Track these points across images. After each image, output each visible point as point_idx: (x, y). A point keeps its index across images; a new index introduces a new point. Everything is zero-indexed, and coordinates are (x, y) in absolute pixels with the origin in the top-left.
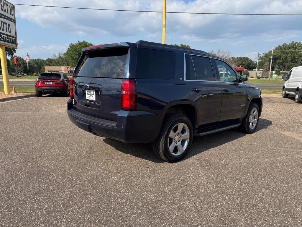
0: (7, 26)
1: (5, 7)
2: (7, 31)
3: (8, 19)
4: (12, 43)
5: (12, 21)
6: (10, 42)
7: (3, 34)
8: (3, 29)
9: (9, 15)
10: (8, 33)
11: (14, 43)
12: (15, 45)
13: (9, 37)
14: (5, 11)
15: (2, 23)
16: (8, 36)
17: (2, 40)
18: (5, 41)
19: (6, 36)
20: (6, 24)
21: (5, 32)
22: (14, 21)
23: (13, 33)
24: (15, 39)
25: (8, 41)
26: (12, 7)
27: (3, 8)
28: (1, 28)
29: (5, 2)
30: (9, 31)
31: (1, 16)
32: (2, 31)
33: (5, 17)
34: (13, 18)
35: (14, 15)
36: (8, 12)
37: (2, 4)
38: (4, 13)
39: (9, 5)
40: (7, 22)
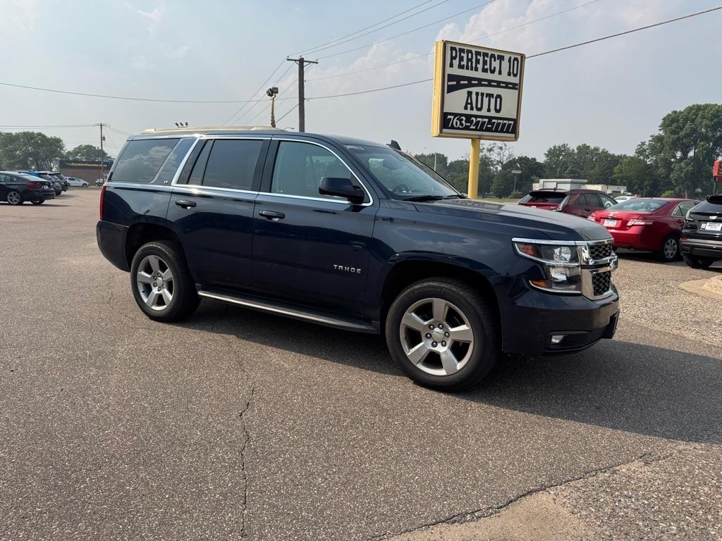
0: (493, 101)
1: (496, 64)
2: (489, 110)
3: (499, 84)
4: (502, 131)
5: (510, 88)
6: (496, 131)
7: (476, 117)
8: (479, 106)
9: (504, 78)
10: (493, 113)
11: (507, 132)
12: (513, 135)
13: (493, 121)
14: (493, 72)
15: (480, 97)
16: (490, 118)
17: (472, 130)
18: (481, 130)
19: (487, 120)
20: (490, 96)
21: (484, 112)
22: (517, 87)
23: (508, 111)
24: (512, 122)
25: (488, 130)
26: (516, 59)
27: (487, 67)
28: (474, 105)
29: (496, 54)
30: (498, 108)
31: (480, 82)
32: (475, 112)
33: (490, 83)
34: (516, 80)
35: (520, 73)
36: (500, 73)
37: (488, 59)
38: (488, 76)
39: (507, 57)
40: (495, 91)
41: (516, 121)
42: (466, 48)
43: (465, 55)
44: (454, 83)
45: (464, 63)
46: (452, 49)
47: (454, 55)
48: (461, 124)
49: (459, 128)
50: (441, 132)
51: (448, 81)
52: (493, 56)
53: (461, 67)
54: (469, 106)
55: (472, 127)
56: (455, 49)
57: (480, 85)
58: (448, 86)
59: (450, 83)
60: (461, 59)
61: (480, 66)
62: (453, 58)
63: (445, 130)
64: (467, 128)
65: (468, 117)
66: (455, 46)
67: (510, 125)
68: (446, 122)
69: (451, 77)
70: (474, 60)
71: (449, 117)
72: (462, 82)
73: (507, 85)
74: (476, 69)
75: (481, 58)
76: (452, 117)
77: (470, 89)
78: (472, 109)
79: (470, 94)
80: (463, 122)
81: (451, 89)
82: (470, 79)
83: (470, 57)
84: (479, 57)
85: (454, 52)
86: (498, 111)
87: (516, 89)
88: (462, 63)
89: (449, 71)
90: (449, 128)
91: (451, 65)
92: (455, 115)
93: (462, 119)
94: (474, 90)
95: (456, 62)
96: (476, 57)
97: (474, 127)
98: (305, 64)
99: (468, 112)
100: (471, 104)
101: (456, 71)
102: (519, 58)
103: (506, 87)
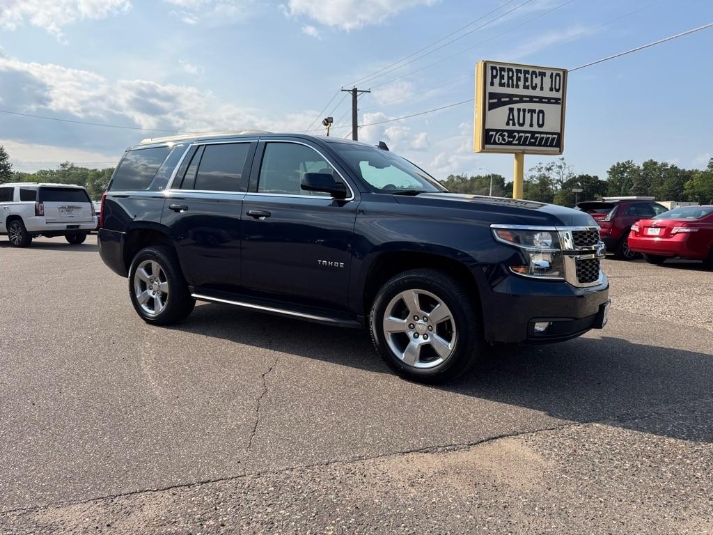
0: (535, 116)
1: (537, 81)
2: (531, 125)
3: (541, 100)
4: (545, 145)
5: (552, 103)
6: (540, 145)
7: (519, 132)
8: (521, 122)
9: (547, 93)
10: (535, 128)
11: (551, 145)
12: (558, 149)
13: (536, 135)
14: (534, 88)
15: (521, 113)
16: (533, 133)
17: (515, 145)
18: (524, 144)
19: (529, 135)
20: (532, 111)
21: (526, 127)
22: (560, 102)
23: (551, 125)
24: (556, 136)
25: (531, 144)
26: (558, 75)
27: (529, 83)
28: (516, 121)
29: (537, 71)
30: (541, 123)
31: (521, 99)
32: (517, 128)
33: (531, 99)
34: (559, 95)
35: (563, 88)
36: (542, 89)
37: (529, 76)
38: (530, 92)
39: (548, 73)
40: (537, 107)
41: (560, 135)
42: (506, 67)
43: (505, 74)
44: (496, 101)
45: (505, 81)
46: (493, 68)
47: (494, 74)
48: (504, 140)
49: (501, 144)
50: (483, 148)
51: (490, 99)
52: (534, 73)
53: (501, 85)
54: (511, 122)
55: (514, 142)
56: (495, 68)
57: (521, 101)
58: (489, 103)
59: (491, 101)
60: (502, 77)
61: (521, 84)
62: (493, 77)
63: (487, 146)
64: (510, 143)
65: (511, 133)
66: (495, 65)
67: (553, 139)
68: (488, 138)
69: (492, 95)
70: (515, 78)
71: (491, 133)
72: (503, 100)
73: (549, 101)
74: (517, 86)
75: (522, 76)
76: (494, 133)
77: (511, 106)
78: (514, 124)
79: (511, 110)
80: (506, 138)
81: (492, 107)
82: (511, 96)
83: (510, 75)
84: (519, 75)
85: (494, 71)
86: (541, 126)
87: (559, 104)
88: (503, 81)
89: (490, 89)
90: (492, 144)
91: (492, 84)
92: (497, 131)
93: (505, 135)
94: (515, 106)
95: (497, 81)
96: (517, 75)
97: (517, 142)
98: (358, 93)
99: (511, 127)
100: (513, 120)
101: (497, 89)
102: (561, 74)
103: (549, 102)
